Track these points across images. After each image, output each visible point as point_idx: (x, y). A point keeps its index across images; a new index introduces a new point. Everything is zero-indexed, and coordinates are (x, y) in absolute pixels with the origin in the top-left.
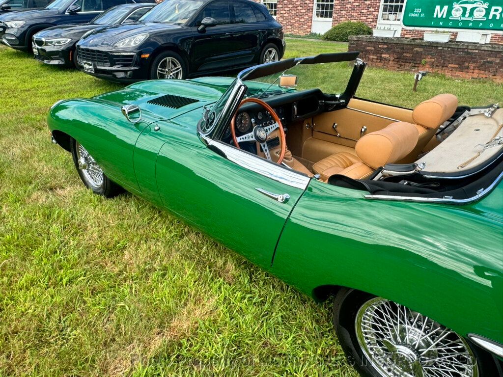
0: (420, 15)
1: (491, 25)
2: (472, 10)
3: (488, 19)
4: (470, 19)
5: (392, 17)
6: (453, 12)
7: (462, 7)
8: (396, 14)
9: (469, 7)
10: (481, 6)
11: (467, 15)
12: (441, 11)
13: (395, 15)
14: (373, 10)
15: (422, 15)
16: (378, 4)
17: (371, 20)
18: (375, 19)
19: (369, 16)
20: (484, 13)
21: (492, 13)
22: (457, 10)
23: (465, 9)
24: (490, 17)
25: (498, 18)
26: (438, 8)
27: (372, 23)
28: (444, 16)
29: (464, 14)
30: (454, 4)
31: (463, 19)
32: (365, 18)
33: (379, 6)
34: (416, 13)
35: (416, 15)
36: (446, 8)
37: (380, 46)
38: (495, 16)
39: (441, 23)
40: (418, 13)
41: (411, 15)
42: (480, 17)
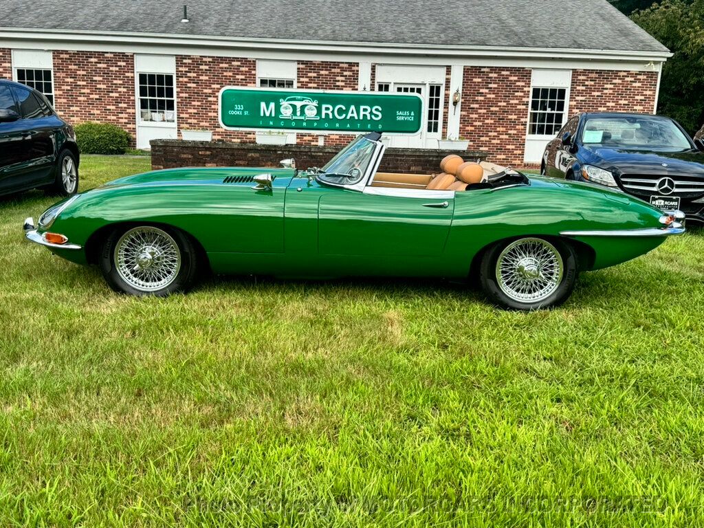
0: (243, 113)
1: (326, 125)
2: (303, 107)
3: (321, 117)
4: (303, 118)
5: (157, 116)
6: (282, 110)
7: (291, 105)
8: (163, 112)
9: (299, 104)
10: (310, 103)
11: (298, 114)
12: (267, 109)
13: (162, 114)
14: (125, 105)
15: (246, 113)
16: (132, 98)
17: (126, 121)
18: (132, 119)
19: (120, 115)
20: (315, 112)
21: (324, 112)
22: (286, 108)
23: (294, 107)
24: (323, 116)
25: (331, 117)
26: (263, 105)
27: (129, 126)
28: (273, 115)
29: (294, 113)
30: (281, 101)
31: (294, 118)
32: (114, 118)
33: (134, 100)
34: (237, 110)
35: (238, 113)
36: (272, 105)
37: (200, 153)
38: (327, 115)
39: (271, 123)
40: (240, 110)
41: (231, 113)
42: (313, 116)
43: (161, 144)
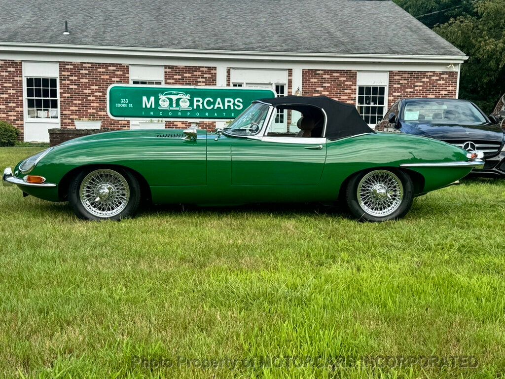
0: (128, 105)
1: (198, 114)
2: (178, 100)
3: (193, 108)
4: (178, 109)
5: (42, 113)
6: (160, 102)
7: (167, 98)
8: (48, 110)
9: (174, 98)
10: (184, 97)
11: (174, 105)
12: (148, 102)
13: (46, 112)
14: (14, 105)
15: (130, 105)
16: (20, 98)
17: (15, 118)
18: (20, 116)
19: (10, 113)
20: (188, 104)
21: (195, 104)
22: (164, 101)
23: (171, 100)
24: (195, 107)
25: (201, 108)
26: (145, 98)
27: (17, 122)
28: (153, 107)
29: (171, 105)
30: (159, 95)
31: (171, 108)
32: (4, 115)
33: (22, 100)
34: (123, 103)
35: (124, 105)
36: (152, 99)
38: (198, 106)
39: (152, 113)
40: (126, 103)
41: (118, 105)
42: (186, 107)
43: (58, 132)
